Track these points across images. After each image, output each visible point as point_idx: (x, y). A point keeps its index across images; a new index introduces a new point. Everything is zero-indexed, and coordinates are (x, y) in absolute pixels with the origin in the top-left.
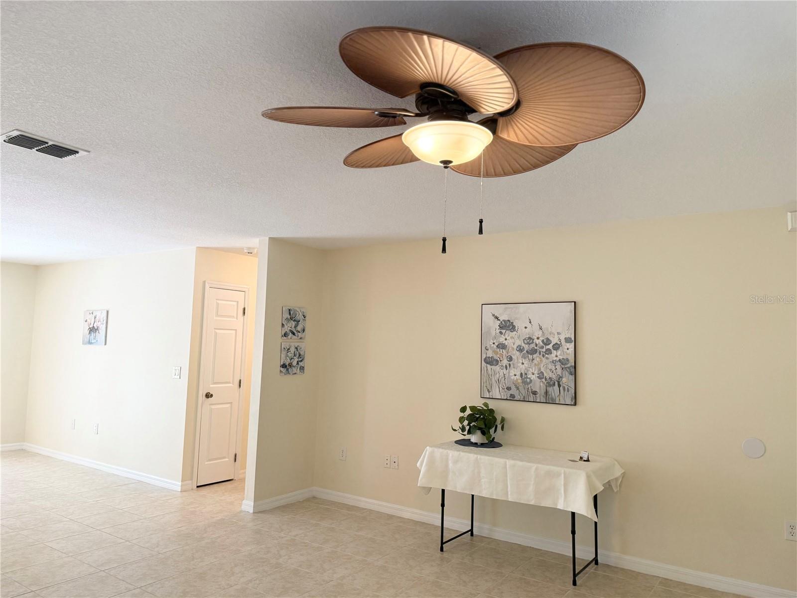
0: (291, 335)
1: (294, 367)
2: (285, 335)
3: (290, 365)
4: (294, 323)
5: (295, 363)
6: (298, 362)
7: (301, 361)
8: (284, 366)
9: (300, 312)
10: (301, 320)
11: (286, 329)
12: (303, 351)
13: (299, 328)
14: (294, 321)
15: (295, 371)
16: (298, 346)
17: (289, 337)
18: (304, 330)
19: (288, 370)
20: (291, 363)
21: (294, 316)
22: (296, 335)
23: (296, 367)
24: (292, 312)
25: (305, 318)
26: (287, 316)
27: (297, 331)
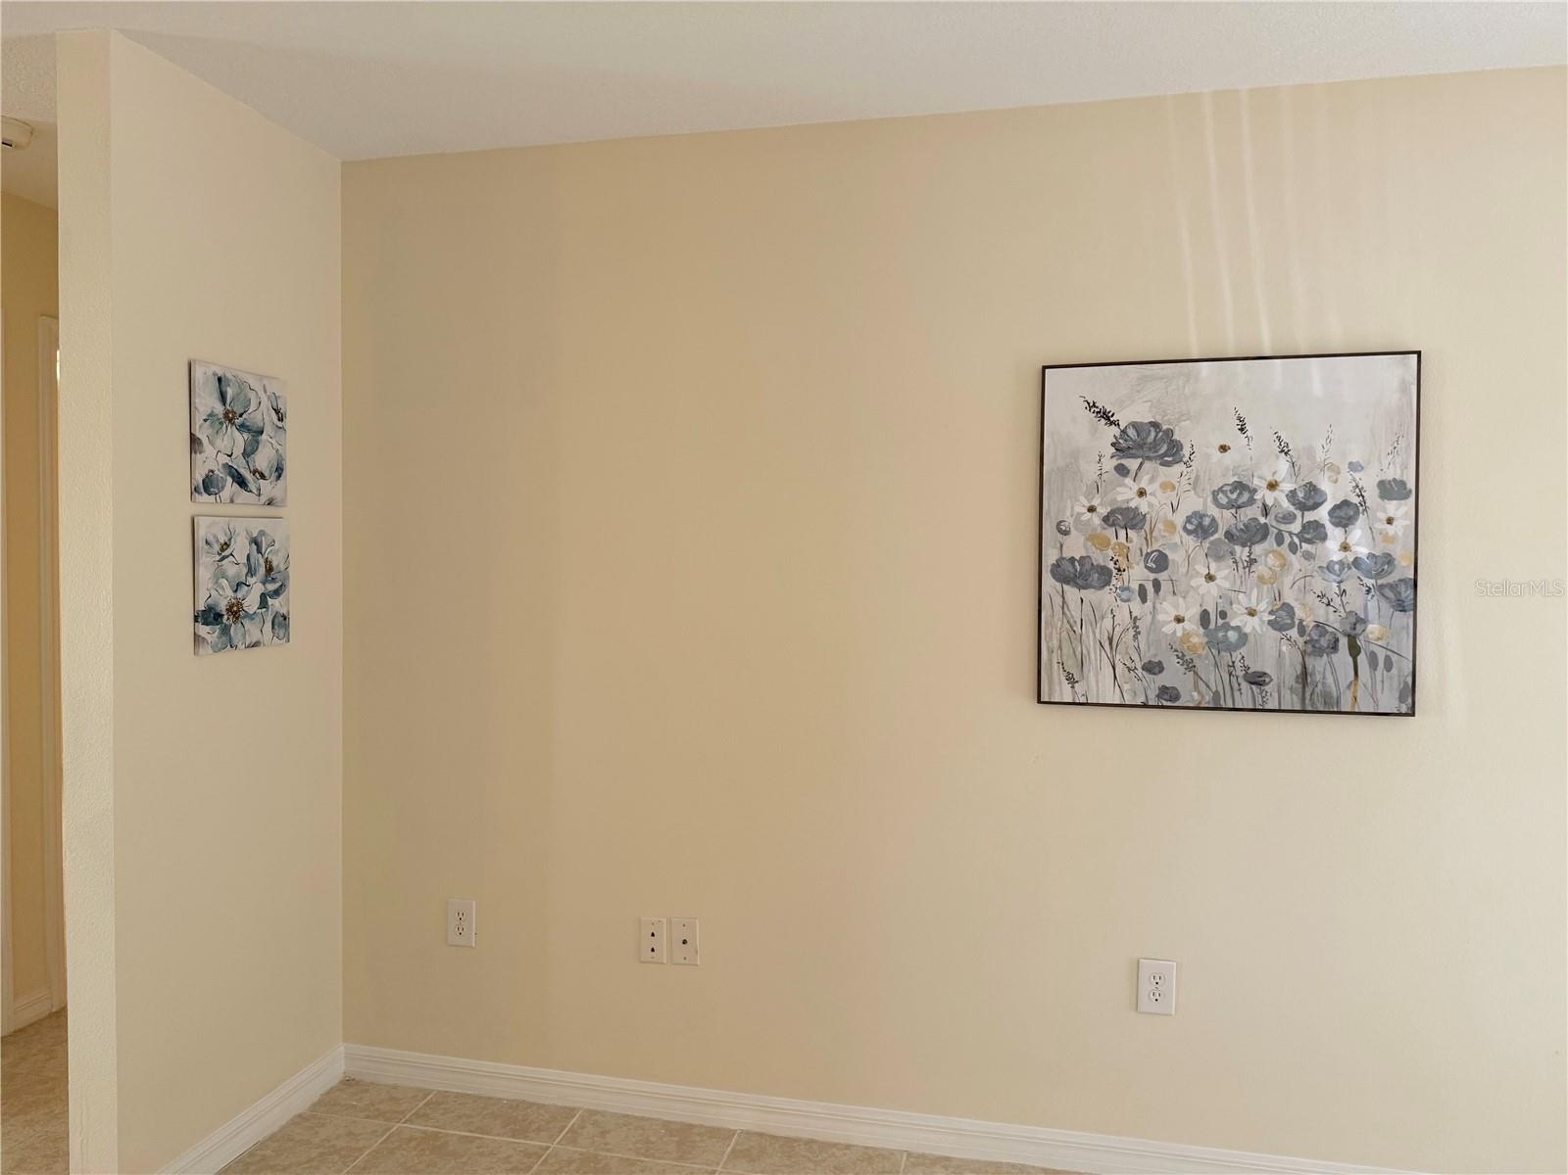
0: (230, 487)
1: (251, 617)
2: (209, 485)
3: (236, 611)
4: (240, 439)
5: (251, 603)
6: (263, 597)
7: (276, 593)
8: (209, 616)
9: (261, 393)
10: (268, 430)
11: (212, 459)
12: (282, 555)
13: (263, 460)
14: (242, 428)
15: (255, 636)
16: (262, 533)
17: (226, 494)
18: (279, 471)
19: (225, 631)
20: (239, 604)
21: (238, 410)
22: (252, 486)
23: (258, 619)
24: (230, 392)
25: (281, 419)
26: (208, 402)
27: (254, 472)
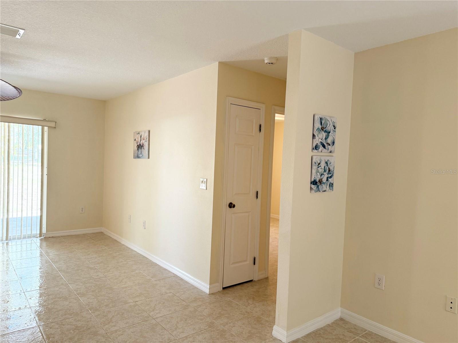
0: (321, 148)
1: (324, 183)
2: (316, 148)
3: (321, 181)
4: (324, 134)
5: (324, 180)
6: (327, 178)
7: (331, 177)
8: (314, 183)
9: (331, 122)
10: (331, 132)
11: (317, 141)
12: (333, 167)
13: (329, 141)
14: (325, 131)
15: (324, 189)
16: (328, 160)
17: (320, 150)
18: (333, 143)
19: (318, 187)
21: (325, 127)
22: (327, 148)
23: (326, 184)
24: (323, 122)
25: (335, 129)
26: (318, 125)
27: (327, 144)
